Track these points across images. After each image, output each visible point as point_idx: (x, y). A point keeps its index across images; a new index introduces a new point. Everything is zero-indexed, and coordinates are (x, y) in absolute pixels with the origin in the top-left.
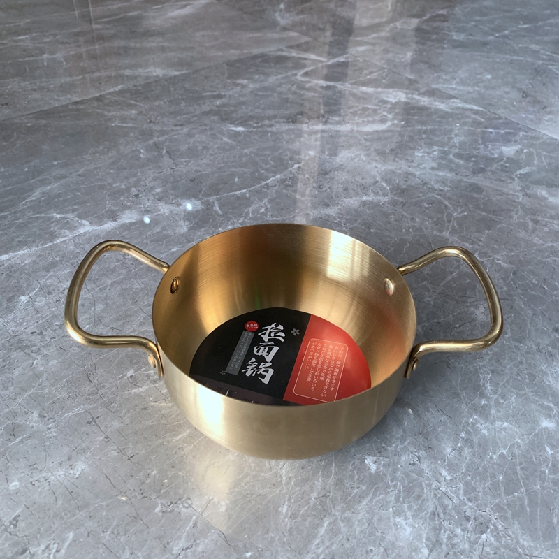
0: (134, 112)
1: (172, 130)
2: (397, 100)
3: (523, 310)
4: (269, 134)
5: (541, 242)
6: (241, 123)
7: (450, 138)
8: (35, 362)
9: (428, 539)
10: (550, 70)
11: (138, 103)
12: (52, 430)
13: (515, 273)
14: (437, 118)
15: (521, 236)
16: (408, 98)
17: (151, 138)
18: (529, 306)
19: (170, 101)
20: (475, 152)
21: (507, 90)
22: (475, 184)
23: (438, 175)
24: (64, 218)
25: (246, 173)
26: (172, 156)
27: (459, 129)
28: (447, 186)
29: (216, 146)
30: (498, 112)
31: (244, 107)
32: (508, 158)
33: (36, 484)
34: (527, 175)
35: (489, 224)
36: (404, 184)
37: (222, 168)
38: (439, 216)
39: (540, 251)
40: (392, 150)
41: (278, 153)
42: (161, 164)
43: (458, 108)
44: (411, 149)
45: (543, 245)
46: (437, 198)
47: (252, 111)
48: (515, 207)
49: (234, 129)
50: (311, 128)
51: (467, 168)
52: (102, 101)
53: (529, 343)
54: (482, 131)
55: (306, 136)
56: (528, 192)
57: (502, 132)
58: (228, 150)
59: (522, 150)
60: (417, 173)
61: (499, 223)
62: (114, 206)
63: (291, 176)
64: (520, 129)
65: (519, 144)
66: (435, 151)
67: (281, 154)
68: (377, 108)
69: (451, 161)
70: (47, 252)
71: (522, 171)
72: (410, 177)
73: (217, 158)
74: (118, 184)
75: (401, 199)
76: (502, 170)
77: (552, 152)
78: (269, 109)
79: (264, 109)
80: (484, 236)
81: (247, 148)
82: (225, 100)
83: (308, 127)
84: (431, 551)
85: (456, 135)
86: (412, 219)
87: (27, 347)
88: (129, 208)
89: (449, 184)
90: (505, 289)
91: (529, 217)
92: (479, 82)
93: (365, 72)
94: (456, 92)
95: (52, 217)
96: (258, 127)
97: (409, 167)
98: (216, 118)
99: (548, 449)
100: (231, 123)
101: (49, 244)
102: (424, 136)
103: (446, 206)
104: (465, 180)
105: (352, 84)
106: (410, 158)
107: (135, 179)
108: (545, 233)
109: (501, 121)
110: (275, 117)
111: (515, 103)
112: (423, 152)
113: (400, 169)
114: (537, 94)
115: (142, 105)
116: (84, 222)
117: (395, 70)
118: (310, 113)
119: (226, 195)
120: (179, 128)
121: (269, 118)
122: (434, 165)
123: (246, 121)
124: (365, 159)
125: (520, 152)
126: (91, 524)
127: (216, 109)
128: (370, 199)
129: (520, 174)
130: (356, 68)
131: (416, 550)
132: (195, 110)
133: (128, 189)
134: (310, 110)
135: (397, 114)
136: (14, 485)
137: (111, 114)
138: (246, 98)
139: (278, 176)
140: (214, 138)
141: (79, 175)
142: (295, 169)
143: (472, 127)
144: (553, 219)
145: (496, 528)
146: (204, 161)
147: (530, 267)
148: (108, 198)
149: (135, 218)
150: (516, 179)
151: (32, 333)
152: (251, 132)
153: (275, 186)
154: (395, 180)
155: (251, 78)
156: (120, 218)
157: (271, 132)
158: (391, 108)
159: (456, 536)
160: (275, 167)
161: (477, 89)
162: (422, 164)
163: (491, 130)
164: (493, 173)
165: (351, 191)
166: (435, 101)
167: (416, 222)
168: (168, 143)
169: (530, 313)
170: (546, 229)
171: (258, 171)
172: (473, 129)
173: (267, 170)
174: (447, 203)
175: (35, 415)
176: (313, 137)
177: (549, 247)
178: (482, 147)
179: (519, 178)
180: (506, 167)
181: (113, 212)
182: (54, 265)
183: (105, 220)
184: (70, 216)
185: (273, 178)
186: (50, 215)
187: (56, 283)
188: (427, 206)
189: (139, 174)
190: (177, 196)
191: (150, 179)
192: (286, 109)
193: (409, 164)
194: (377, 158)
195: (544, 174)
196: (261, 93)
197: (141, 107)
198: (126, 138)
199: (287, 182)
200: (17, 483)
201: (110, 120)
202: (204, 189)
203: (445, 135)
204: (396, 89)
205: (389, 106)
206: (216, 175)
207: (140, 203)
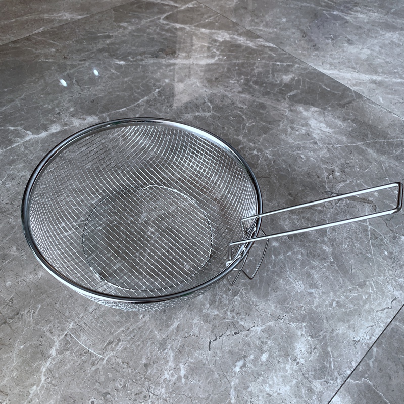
0: (53, 50)
1: (79, 64)
2: (223, 40)
3: (274, 183)
4: (141, 66)
5: (293, 141)
6: (123, 58)
7: (253, 69)
8: (10, 220)
9: (210, 300)
10: (324, 14)
11: (55, 43)
12: (25, 256)
13: (274, 161)
14: (246, 54)
15: (283, 138)
16: (231, 38)
17: (66, 71)
18: (279, 181)
19: (76, 41)
20: (266, 80)
21: (294, 31)
22: (262, 103)
23: (242, 97)
24: (16, 130)
25: (125, 96)
26: (80, 84)
27: (259, 63)
28: (246, 105)
29: (107, 76)
30: (286, 49)
31: (125, 45)
32: (285, 84)
33: (20, 283)
34: (294, 96)
35: (265, 130)
36: (221, 104)
37: (111, 92)
38: (239, 125)
39: (291, 147)
40: (216, 79)
41: (146, 81)
42: (72, 90)
43: (261, 46)
44: (228, 77)
45: (293, 143)
46: (239, 113)
47: (130, 48)
48: (283, 118)
49: (118, 62)
50: (167, 61)
51: (259, 92)
52: (31, 40)
53: (274, 202)
54: (273, 64)
55: (164, 68)
56: (292, 108)
57: (285, 64)
58: (114, 79)
59: (294, 78)
60: (229, 96)
61: (272, 129)
62: (46, 121)
63: (153, 98)
64: (296, 62)
65: (293, 74)
66: (242, 79)
67: (147, 82)
68: (210, 46)
69: (251, 87)
70: (8, 153)
71: (291, 94)
72: (225, 98)
73: (108, 85)
74: (47, 105)
75: (218, 114)
76: (280, 93)
77: (312, 79)
78: (141, 46)
79: (138, 47)
80: (261, 139)
81: (127, 77)
82: (112, 40)
83: (165, 61)
84: (210, 305)
85: (257, 67)
86: (223, 128)
87: (5, 211)
88: (54, 122)
89: (247, 104)
90: (268, 171)
91: (289, 125)
92: (277, 25)
93: (205, 16)
94: (262, 33)
95: (9, 129)
96: (134, 61)
97: (225, 91)
98: (106, 54)
99: (273, 257)
100: (116, 58)
101: (9, 148)
102: (237, 68)
103: (243, 119)
104: (257, 100)
105: (195, 26)
106: (226, 84)
107: (57, 102)
108: (296, 135)
109: (286, 56)
110: (144, 53)
111: (297, 42)
112: (235, 80)
113: (219, 93)
114: (312, 34)
115: (58, 44)
116: (29, 132)
117: (224, 15)
118: (167, 50)
119: (113, 112)
120: (83, 62)
121: (141, 54)
122: (240, 89)
123: (126, 56)
124: (199, 85)
125: (293, 79)
126: (49, 300)
127: (107, 46)
128: (200, 114)
129: (290, 96)
130: (199, 13)
131: (204, 305)
132: (93, 48)
133: (53, 108)
134: (167, 47)
135: (222, 51)
136: (8, 284)
137: (38, 51)
138: (126, 38)
139: (146, 98)
140: (106, 70)
141: (22, 99)
142: (156, 93)
143: (267, 61)
144: (303, 126)
145: (242, 294)
146: (99, 87)
147: (284, 158)
148: (41, 115)
149: (59, 129)
150: (287, 99)
151: (6, 203)
152: (129, 65)
153: (144, 105)
154: (216, 101)
155: (129, 22)
156: (50, 129)
157: (142, 65)
158: (219, 46)
159: (223, 298)
160: (144, 91)
161: (275, 30)
162: (233, 89)
163: (278, 63)
164: (274, 95)
165: (189, 109)
166: (247, 40)
167: (225, 130)
168: (76, 74)
169: (278, 185)
170: (297, 133)
171: (133, 94)
172: (268, 62)
173: (138, 93)
174: (244, 117)
175: (14, 248)
176: (168, 69)
177: (296, 145)
178: (271, 76)
179: (289, 98)
180: (283, 90)
181: (45, 125)
182: (13, 161)
183: (41, 131)
184: (19, 128)
185: (142, 100)
186: (7, 128)
187: (16, 173)
188: (232, 119)
189: (59, 98)
190: (83, 114)
191: (66, 102)
192: (152, 47)
193: (226, 89)
194: (207, 85)
195: (304, 95)
196: (136, 34)
197: (58, 46)
198: (49, 71)
199: (151, 103)
200: (10, 283)
201: (38, 56)
202: (100, 108)
203: (250, 67)
204: (224, 31)
205: (218, 44)
206: (107, 98)
207: (61, 119)
